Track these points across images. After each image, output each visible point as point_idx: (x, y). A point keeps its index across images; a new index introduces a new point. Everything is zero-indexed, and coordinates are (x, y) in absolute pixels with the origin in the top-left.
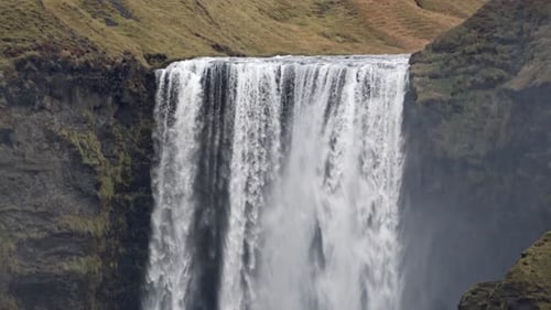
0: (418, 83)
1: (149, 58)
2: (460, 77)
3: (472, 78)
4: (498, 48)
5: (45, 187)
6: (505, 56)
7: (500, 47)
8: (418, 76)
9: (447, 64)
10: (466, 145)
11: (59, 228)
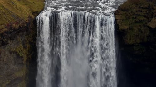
0: (119, 22)
1: (33, 13)
2: (131, 19)
3: (135, 20)
4: (142, 10)
5: (9, 66)
6: (145, 13)
7: (143, 10)
8: (119, 20)
9: (127, 15)
10: (134, 40)
11: (14, 78)
